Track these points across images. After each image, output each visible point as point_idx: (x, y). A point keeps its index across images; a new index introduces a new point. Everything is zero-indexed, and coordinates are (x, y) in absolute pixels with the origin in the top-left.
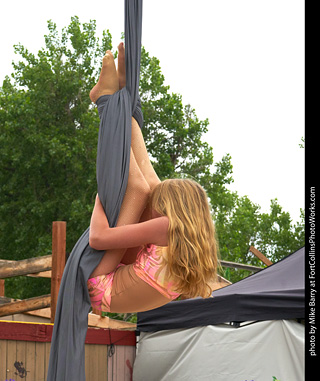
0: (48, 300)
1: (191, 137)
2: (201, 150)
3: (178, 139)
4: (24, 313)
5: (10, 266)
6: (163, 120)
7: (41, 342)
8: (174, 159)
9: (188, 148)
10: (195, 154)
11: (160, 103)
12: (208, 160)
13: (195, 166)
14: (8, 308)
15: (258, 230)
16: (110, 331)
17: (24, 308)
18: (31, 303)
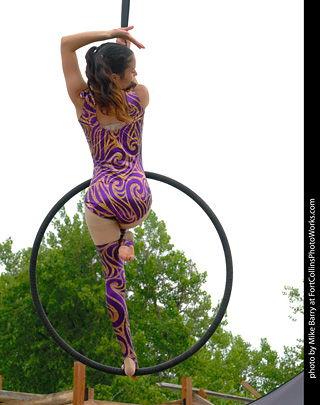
1: (193, 287)
2: (201, 298)
3: (182, 288)
5: (38, 399)
6: (169, 273)
8: (178, 305)
9: (190, 296)
10: (196, 300)
11: (167, 258)
12: (207, 306)
13: (196, 310)
15: (249, 364)
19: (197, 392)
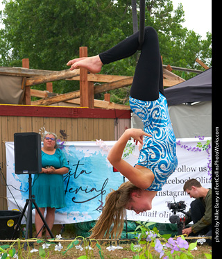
0: (78, 93)
2: (166, 3)
4: (64, 101)
5: (55, 74)
7: (75, 118)
8: (150, 9)
9: (158, 2)
10: (162, 5)
12: (170, 9)
13: (162, 12)
14: (55, 99)
16: (115, 110)
17: (64, 99)
18: (68, 96)
19: (165, 67)
